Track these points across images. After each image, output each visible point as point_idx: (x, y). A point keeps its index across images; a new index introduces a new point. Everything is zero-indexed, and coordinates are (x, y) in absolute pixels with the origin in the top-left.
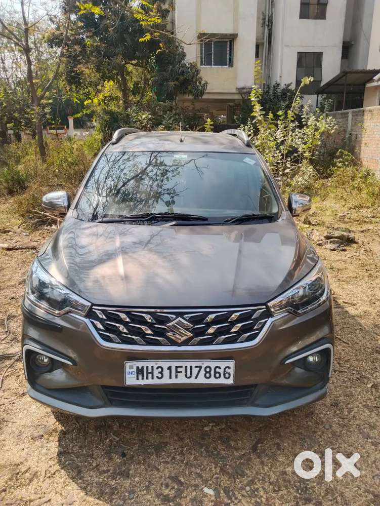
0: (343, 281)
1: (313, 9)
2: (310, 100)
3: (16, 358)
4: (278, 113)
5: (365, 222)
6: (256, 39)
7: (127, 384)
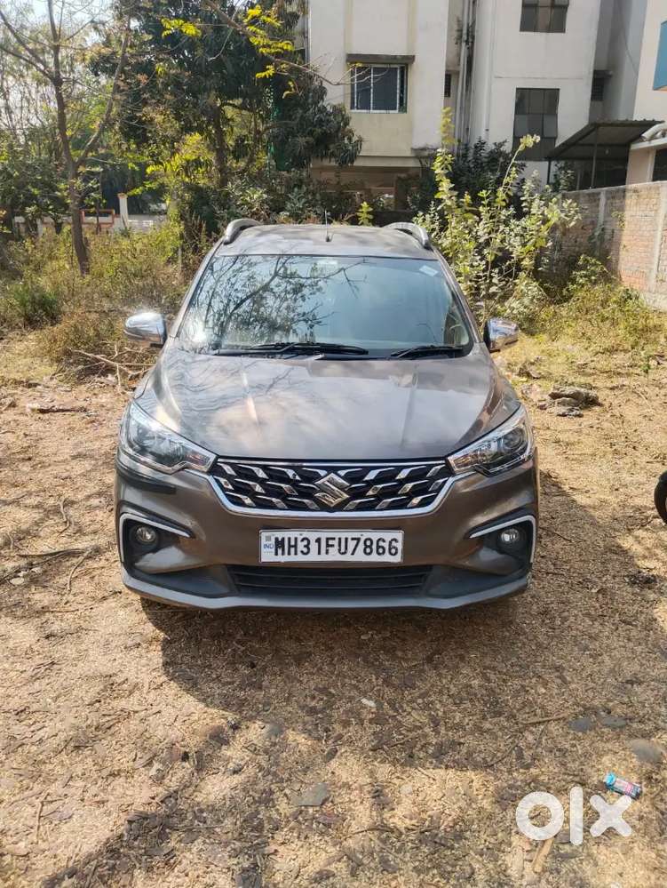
0: (573, 460)
1: (544, 15)
2: (537, 171)
3: (85, 555)
4: (480, 194)
5: (619, 374)
6: (447, 66)
7: (263, 560)
